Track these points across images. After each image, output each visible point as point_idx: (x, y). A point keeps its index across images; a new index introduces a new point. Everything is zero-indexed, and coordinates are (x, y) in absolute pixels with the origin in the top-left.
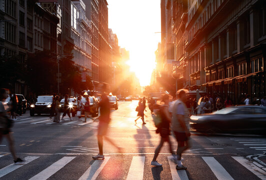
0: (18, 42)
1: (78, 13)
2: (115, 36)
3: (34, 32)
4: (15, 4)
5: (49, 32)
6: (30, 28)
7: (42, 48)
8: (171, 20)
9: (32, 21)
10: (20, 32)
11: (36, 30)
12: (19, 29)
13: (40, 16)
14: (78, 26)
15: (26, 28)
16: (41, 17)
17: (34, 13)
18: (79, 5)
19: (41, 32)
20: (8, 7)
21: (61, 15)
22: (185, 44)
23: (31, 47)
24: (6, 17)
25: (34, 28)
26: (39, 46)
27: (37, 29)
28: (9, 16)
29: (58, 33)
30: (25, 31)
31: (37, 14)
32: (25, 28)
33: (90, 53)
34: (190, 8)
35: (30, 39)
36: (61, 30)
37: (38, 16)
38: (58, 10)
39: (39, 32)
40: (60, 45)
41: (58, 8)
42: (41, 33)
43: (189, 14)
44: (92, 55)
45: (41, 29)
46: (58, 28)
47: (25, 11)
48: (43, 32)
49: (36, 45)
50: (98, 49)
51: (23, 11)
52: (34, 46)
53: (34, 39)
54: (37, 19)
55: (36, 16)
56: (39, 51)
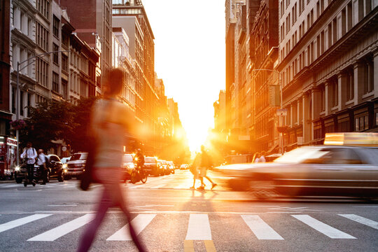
0: (50, 87)
1: (120, 49)
2: (161, 83)
3: (69, 73)
4: (48, 32)
5: (87, 74)
6: (65, 67)
7: (78, 95)
8: (245, 58)
9: (67, 57)
10: (53, 72)
11: (72, 70)
12: (52, 68)
13: (77, 51)
15: (61, 67)
16: (78, 53)
17: (70, 47)
18: (121, 37)
19: (78, 72)
20: (39, 36)
21: (100, 51)
23: (66, 93)
24: (37, 51)
25: (70, 67)
26: (75, 93)
27: (73, 68)
28: (40, 49)
29: (97, 75)
30: (59, 70)
31: (73, 48)
32: (59, 66)
33: (133, 104)
35: (65, 82)
36: (100, 71)
37: (75, 50)
38: (97, 44)
39: (75, 73)
40: (100, 92)
41: (98, 41)
42: (78, 75)
43: (281, 49)
44: (136, 107)
45: (78, 70)
46: (97, 69)
47: (60, 43)
49: (72, 91)
50: (142, 100)
51: (57, 44)
52: (70, 92)
53: (69, 83)
54: (73, 55)
55: (72, 50)
56: (75, 99)
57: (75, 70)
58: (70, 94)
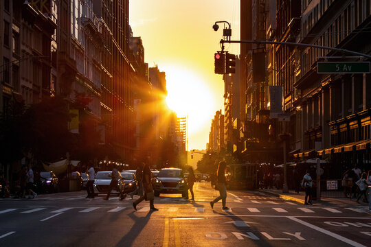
1: (81, 6)
3: (21, 55)
7: (31, 82)
9: (19, 36)
10: (4, 58)
11: (24, 51)
12: (3, 52)
13: (29, 24)
14: (81, 32)
16: (30, 26)
17: (22, 21)
19: (31, 53)
21: (56, 17)
22: (293, 74)
23: (17, 82)
25: (22, 47)
26: (27, 80)
27: (25, 48)
29: (52, 51)
31: (25, 21)
34: (304, 10)
35: (16, 68)
36: (56, 46)
37: (27, 23)
38: (53, 8)
39: (27, 54)
40: (55, 74)
41: (53, 4)
42: (31, 56)
43: (303, 21)
45: (31, 49)
46: (52, 42)
47: (11, 19)
48: (33, 52)
49: (23, 79)
50: (111, 76)
51: (8, 21)
52: (21, 81)
53: (21, 68)
54: (25, 30)
55: (24, 25)
56: (28, 88)
57: (28, 50)
58: (22, 83)
